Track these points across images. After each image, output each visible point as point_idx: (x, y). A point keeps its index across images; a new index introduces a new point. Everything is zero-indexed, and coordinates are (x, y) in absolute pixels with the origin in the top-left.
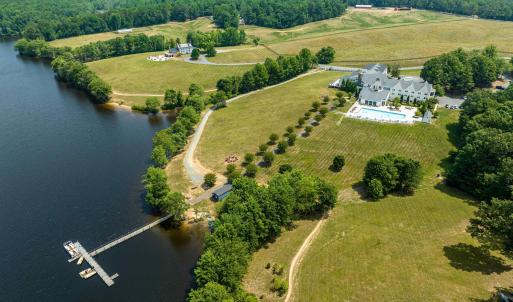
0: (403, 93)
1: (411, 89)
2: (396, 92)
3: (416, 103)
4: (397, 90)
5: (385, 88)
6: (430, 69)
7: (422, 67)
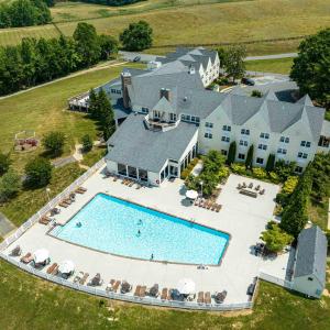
0: (235, 134)
1: (259, 124)
2: (218, 132)
3: (275, 169)
4: (218, 125)
5: (186, 120)
6: (314, 58)
7: (295, 55)
